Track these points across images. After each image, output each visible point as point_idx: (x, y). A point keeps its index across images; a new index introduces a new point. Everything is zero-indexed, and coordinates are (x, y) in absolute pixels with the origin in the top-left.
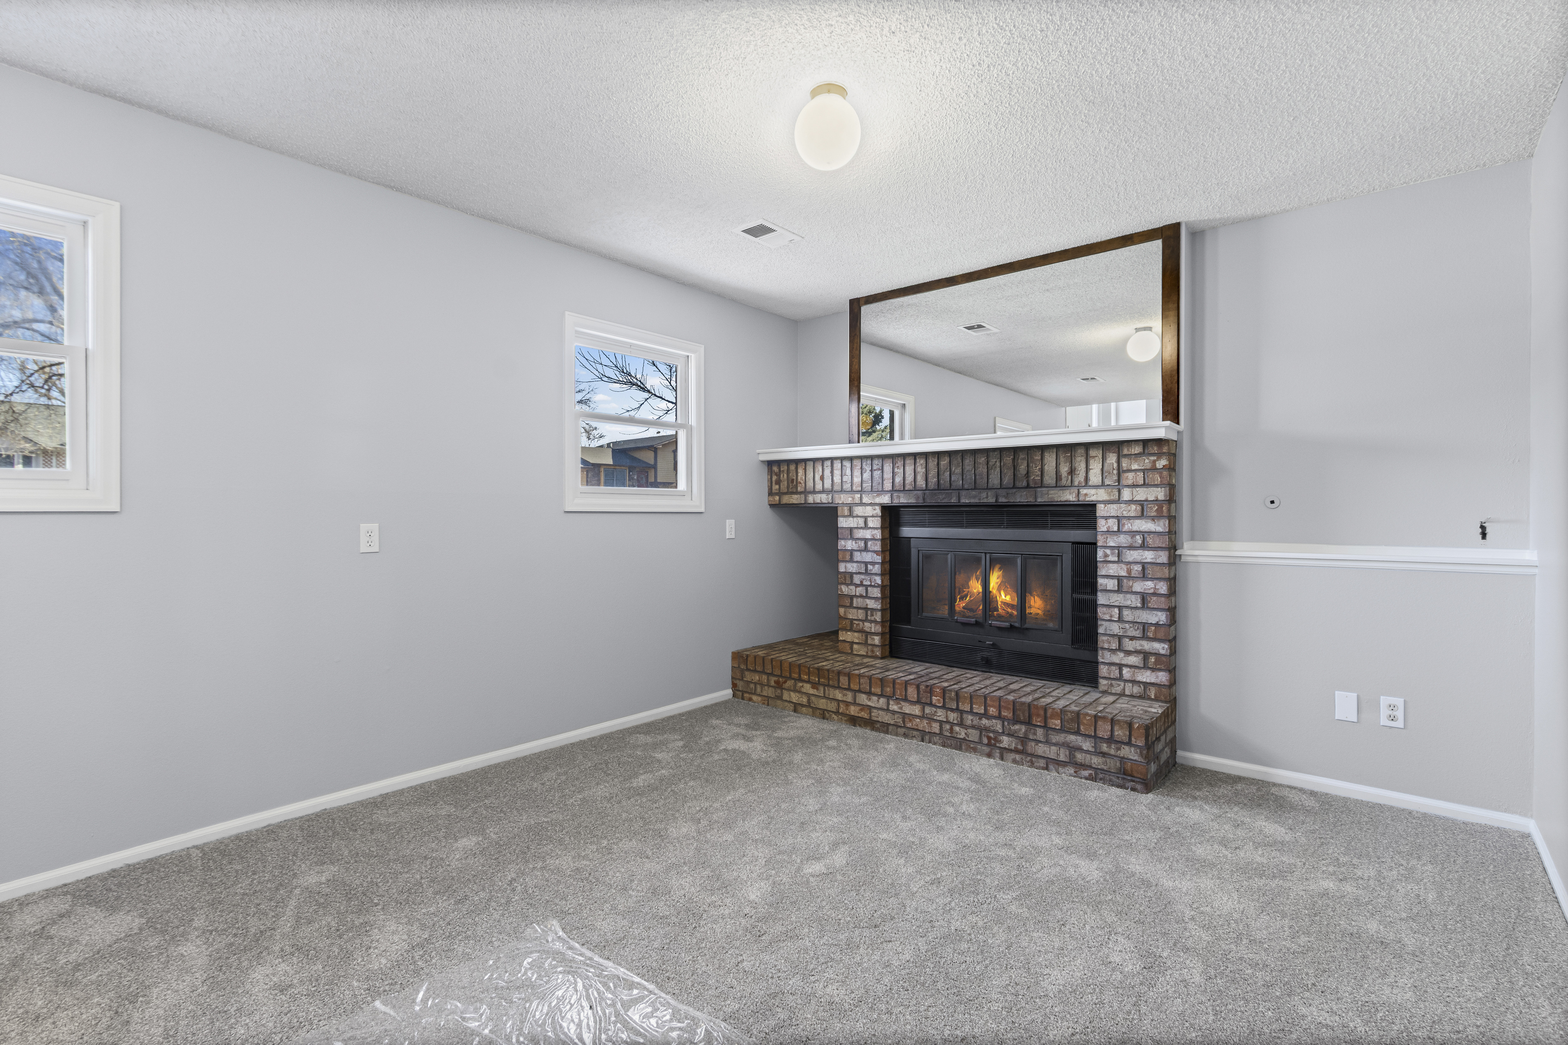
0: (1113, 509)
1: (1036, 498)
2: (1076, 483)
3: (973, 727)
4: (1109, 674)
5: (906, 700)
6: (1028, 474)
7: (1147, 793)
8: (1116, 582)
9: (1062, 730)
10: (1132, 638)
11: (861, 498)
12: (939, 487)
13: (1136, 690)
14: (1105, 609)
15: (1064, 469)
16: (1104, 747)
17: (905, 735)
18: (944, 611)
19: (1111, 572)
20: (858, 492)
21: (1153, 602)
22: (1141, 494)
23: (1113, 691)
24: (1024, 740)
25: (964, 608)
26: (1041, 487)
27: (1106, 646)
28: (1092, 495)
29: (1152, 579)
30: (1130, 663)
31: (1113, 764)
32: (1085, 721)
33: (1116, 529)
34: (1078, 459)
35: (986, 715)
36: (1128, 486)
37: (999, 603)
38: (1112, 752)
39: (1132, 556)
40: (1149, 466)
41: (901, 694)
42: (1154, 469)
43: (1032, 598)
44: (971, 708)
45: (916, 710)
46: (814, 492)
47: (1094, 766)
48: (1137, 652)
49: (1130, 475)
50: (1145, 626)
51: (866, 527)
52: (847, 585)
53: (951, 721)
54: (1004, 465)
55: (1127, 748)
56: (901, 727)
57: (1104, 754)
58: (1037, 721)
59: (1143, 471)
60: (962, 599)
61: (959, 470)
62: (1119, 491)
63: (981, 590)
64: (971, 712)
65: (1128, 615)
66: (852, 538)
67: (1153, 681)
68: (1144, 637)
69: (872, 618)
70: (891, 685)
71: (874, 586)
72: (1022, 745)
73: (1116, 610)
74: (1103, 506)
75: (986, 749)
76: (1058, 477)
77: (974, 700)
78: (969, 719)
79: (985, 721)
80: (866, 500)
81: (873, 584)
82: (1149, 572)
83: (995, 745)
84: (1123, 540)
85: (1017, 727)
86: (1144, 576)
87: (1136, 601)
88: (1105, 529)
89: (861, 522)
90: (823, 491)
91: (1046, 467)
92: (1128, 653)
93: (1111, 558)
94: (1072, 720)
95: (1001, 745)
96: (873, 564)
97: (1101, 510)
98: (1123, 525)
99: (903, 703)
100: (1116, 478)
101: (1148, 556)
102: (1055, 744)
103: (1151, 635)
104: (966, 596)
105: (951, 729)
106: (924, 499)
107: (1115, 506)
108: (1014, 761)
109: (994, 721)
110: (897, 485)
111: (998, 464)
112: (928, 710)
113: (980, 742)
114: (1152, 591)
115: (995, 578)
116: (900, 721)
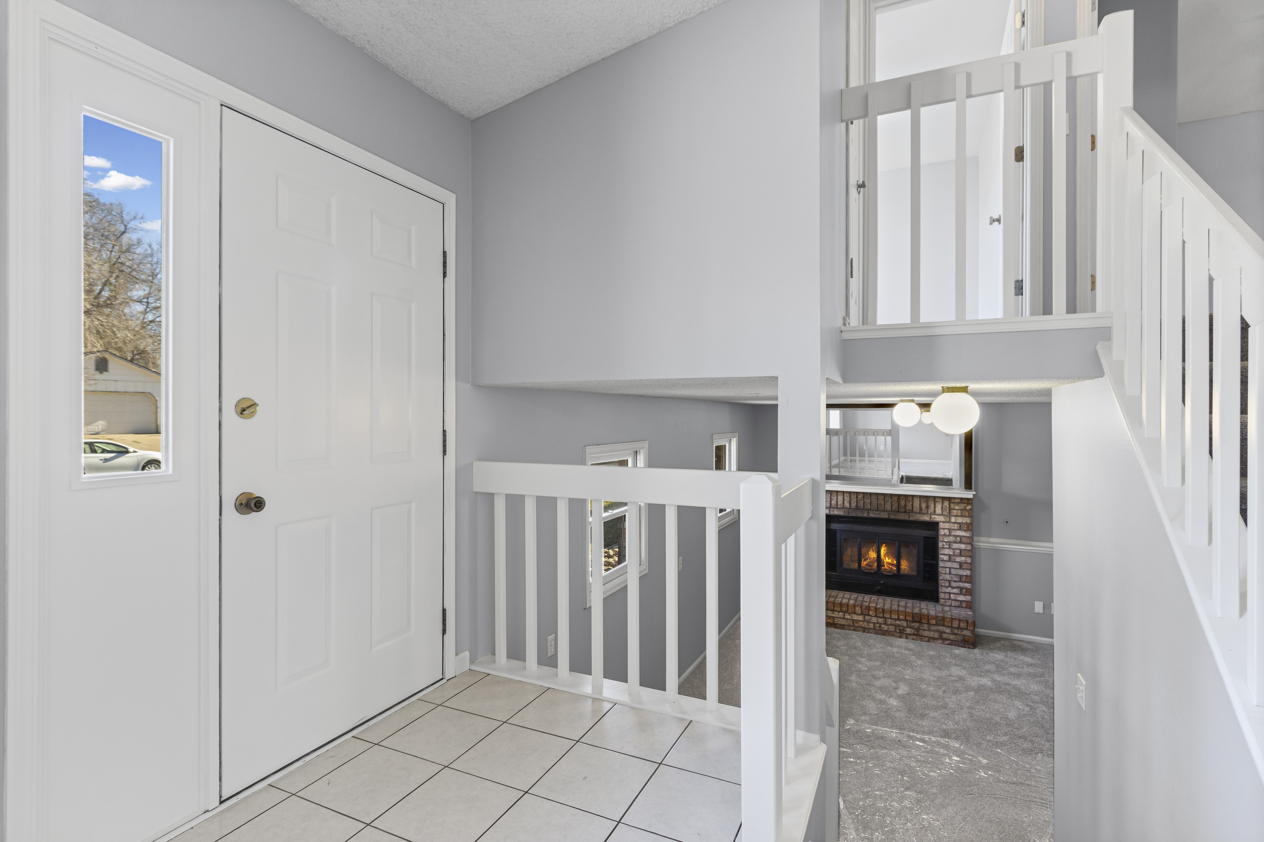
0: (947, 525)
1: (909, 517)
2: (930, 513)
3: (891, 625)
4: (945, 597)
5: (855, 613)
6: (905, 506)
7: (974, 649)
8: (948, 557)
9: (937, 624)
10: (955, 581)
12: (857, 508)
13: (957, 604)
14: (943, 569)
15: (924, 506)
16: (956, 631)
17: (854, 630)
18: (856, 566)
19: (946, 553)
21: (965, 566)
22: (960, 520)
23: (946, 605)
24: (918, 630)
25: (866, 565)
26: (912, 513)
27: (943, 585)
28: (937, 518)
29: (964, 556)
30: (954, 592)
31: (959, 638)
32: (947, 620)
33: (948, 534)
34: (931, 502)
35: (898, 619)
36: (954, 516)
37: (885, 563)
38: (959, 633)
39: (955, 546)
40: (963, 508)
41: (852, 611)
42: (965, 509)
43: (903, 561)
44: (891, 616)
45: (861, 618)
47: (951, 639)
48: (957, 587)
49: (955, 511)
50: (961, 577)
53: (880, 622)
54: (893, 501)
55: (966, 631)
56: (852, 626)
57: (955, 634)
58: (924, 621)
59: (961, 510)
60: (865, 560)
61: (869, 501)
62: (950, 518)
63: (875, 556)
64: (891, 618)
65: (953, 571)
67: (964, 600)
68: (961, 581)
70: (846, 606)
72: (917, 632)
73: (948, 569)
74: (942, 523)
75: (899, 635)
76: (921, 509)
77: (892, 613)
78: (889, 621)
79: (898, 622)
82: (963, 553)
83: (903, 633)
84: (951, 539)
85: (914, 624)
86: (961, 555)
87: (956, 565)
88: (943, 534)
91: (914, 504)
92: (953, 588)
93: (945, 546)
94: (941, 620)
95: (906, 632)
97: (941, 525)
98: (952, 532)
99: (853, 615)
100: (948, 512)
101: (963, 546)
102: (933, 631)
103: (964, 580)
104: (867, 559)
105: (880, 626)
106: (848, 513)
107: (948, 524)
108: (913, 639)
109: (903, 622)
110: (833, 504)
111: (890, 500)
112: (867, 618)
113: (896, 631)
114: (964, 561)
115: (883, 550)
116: (851, 624)
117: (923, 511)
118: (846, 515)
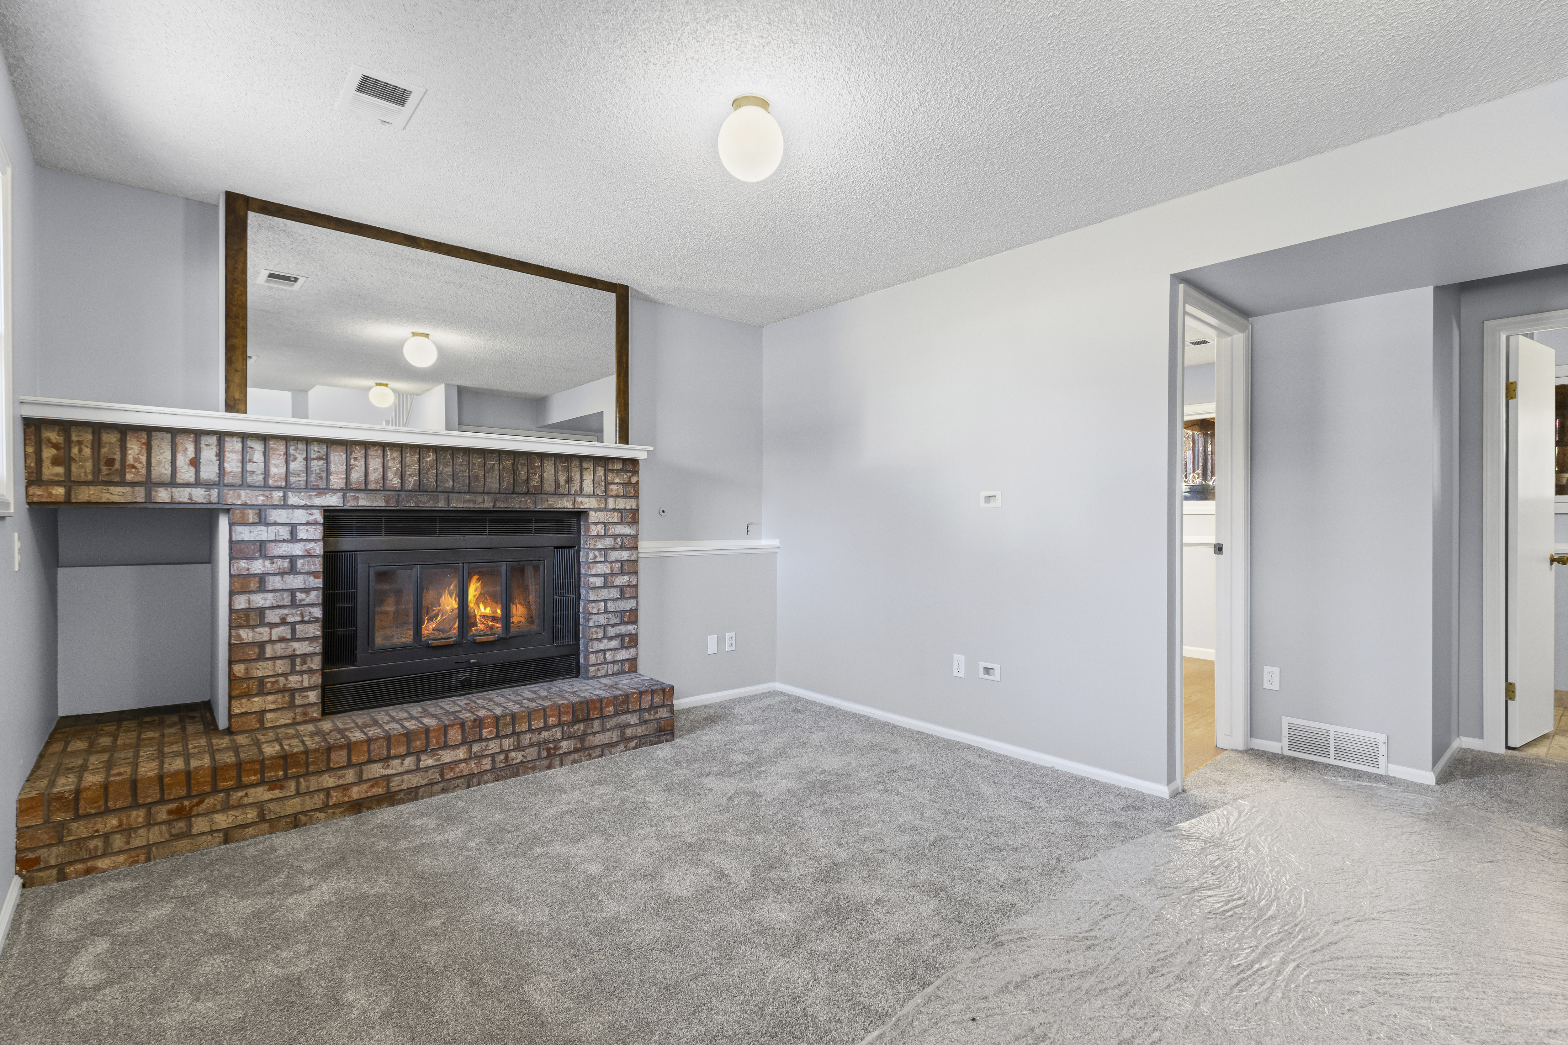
0: (601, 516)
1: (535, 504)
2: (573, 492)
3: (531, 745)
4: (597, 660)
5: (446, 746)
6: (527, 481)
7: (674, 740)
8: (602, 578)
9: (616, 714)
10: (613, 625)
11: (285, 498)
12: (420, 488)
13: (616, 668)
14: (594, 604)
15: (562, 478)
16: (646, 716)
17: (444, 791)
18: (405, 637)
19: (599, 571)
20: (279, 488)
21: (626, 592)
22: (619, 504)
23: (600, 675)
24: (582, 738)
25: (433, 629)
26: (541, 494)
27: (594, 637)
28: (587, 503)
29: (627, 574)
30: (611, 647)
31: (652, 727)
32: (633, 700)
33: (603, 533)
34: (574, 469)
35: (546, 728)
36: (612, 496)
37: (478, 617)
38: (652, 717)
39: (614, 555)
40: (626, 481)
41: (437, 743)
43: (514, 606)
44: (530, 725)
45: (461, 753)
46: (173, 483)
47: (639, 735)
48: (617, 636)
49: (614, 487)
50: (622, 614)
51: (293, 538)
52: (252, 627)
53: (507, 749)
54: (503, 469)
55: (661, 710)
56: (437, 783)
57: (646, 722)
58: (594, 714)
59: (622, 484)
60: (431, 619)
61: (449, 470)
62: (606, 500)
63: (456, 606)
64: (530, 730)
65: (611, 606)
66: (264, 556)
67: (625, 657)
68: (623, 623)
69: (305, 668)
70: (423, 736)
71: (309, 622)
72: (581, 743)
73: (602, 604)
74: (594, 513)
75: (545, 762)
76: (557, 485)
77: (533, 717)
78: (526, 739)
79: (545, 734)
80: (293, 499)
81: (306, 619)
82: (624, 568)
83: (555, 754)
84: (608, 542)
85: (576, 727)
86: (622, 572)
87: (615, 593)
88: (595, 533)
89: (284, 533)
90: (198, 483)
91: (545, 475)
92: (610, 639)
93: (599, 559)
94: (623, 702)
95: (561, 752)
96: (307, 590)
97: (593, 517)
98: (609, 529)
99: (440, 753)
100: (603, 489)
101: (623, 555)
102: (609, 730)
103: (626, 620)
104: (437, 615)
105: (506, 758)
106: (398, 502)
107: (603, 513)
108: (574, 762)
109: (554, 730)
110: (354, 481)
111: (497, 467)
112: (476, 748)
113: (539, 758)
114: (627, 583)
115: (473, 589)
116: (436, 776)
117: (562, 490)
118: (393, 506)
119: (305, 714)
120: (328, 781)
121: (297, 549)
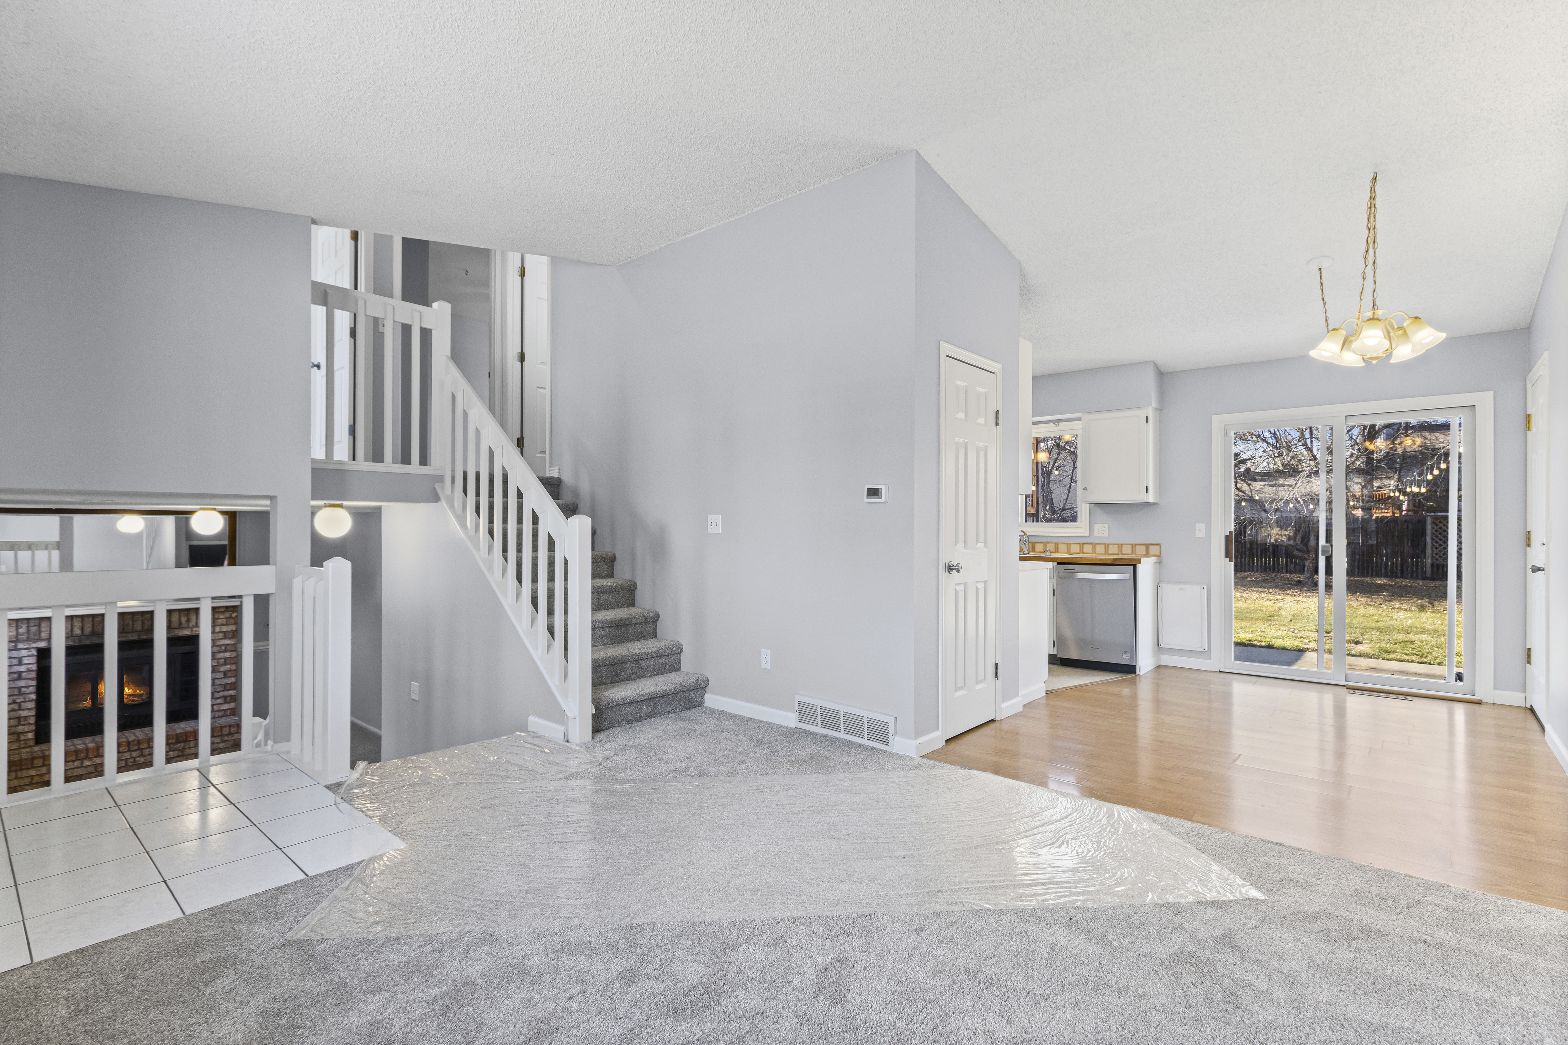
2: (191, 625)
10: (219, 692)
11: (16, 646)
12: (93, 634)
13: (220, 714)
15: (184, 620)
16: (226, 738)
20: (13, 642)
21: (230, 674)
22: (225, 629)
24: (183, 750)
29: (228, 665)
30: (217, 703)
31: (230, 744)
34: (192, 614)
36: (218, 625)
38: (229, 739)
40: (228, 616)
41: (93, 755)
42: (231, 617)
47: (221, 748)
48: (221, 697)
49: (219, 621)
50: (225, 685)
51: (20, 663)
57: (225, 741)
58: (191, 738)
59: (226, 618)
65: (217, 682)
67: (229, 707)
68: (225, 690)
69: (26, 722)
71: (28, 701)
76: (180, 623)
80: (20, 646)
81: (27, 700)
82: (228, 661)
85: (178, 745)
86: (225, 664)
87: (221, 675)
89: (15, 661)
92: (217, 699)
96: (27, 687)
99: (95, 759)
101: (228, 655)
105: (134, 761)
111: (141, 619)
116: (93, 770)
117: (184, 626)
118: (77, 643)
119: (26, 744)
120: (32, 772)
121: (22, 668)
